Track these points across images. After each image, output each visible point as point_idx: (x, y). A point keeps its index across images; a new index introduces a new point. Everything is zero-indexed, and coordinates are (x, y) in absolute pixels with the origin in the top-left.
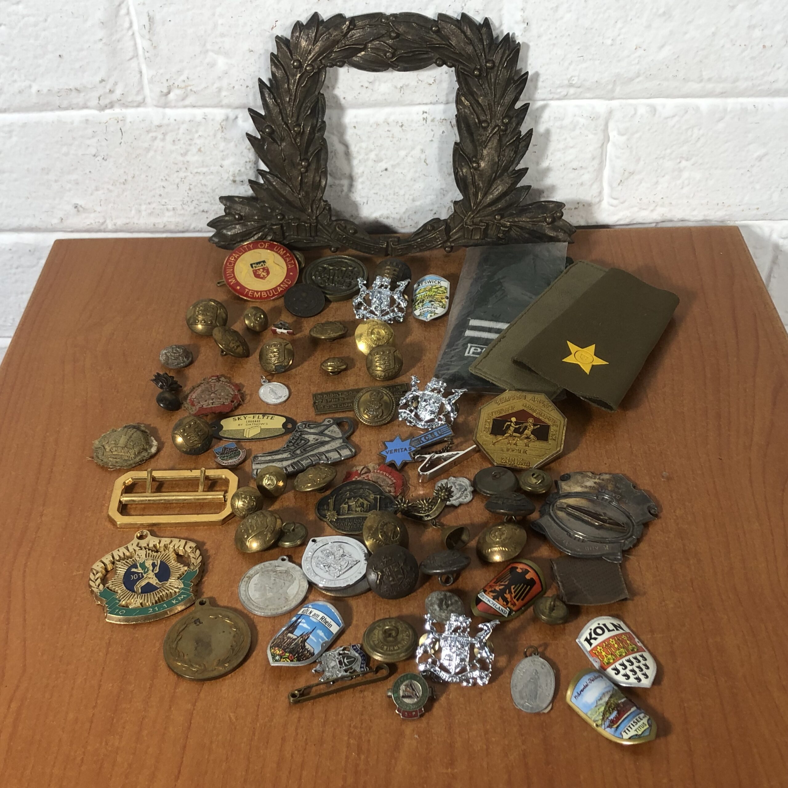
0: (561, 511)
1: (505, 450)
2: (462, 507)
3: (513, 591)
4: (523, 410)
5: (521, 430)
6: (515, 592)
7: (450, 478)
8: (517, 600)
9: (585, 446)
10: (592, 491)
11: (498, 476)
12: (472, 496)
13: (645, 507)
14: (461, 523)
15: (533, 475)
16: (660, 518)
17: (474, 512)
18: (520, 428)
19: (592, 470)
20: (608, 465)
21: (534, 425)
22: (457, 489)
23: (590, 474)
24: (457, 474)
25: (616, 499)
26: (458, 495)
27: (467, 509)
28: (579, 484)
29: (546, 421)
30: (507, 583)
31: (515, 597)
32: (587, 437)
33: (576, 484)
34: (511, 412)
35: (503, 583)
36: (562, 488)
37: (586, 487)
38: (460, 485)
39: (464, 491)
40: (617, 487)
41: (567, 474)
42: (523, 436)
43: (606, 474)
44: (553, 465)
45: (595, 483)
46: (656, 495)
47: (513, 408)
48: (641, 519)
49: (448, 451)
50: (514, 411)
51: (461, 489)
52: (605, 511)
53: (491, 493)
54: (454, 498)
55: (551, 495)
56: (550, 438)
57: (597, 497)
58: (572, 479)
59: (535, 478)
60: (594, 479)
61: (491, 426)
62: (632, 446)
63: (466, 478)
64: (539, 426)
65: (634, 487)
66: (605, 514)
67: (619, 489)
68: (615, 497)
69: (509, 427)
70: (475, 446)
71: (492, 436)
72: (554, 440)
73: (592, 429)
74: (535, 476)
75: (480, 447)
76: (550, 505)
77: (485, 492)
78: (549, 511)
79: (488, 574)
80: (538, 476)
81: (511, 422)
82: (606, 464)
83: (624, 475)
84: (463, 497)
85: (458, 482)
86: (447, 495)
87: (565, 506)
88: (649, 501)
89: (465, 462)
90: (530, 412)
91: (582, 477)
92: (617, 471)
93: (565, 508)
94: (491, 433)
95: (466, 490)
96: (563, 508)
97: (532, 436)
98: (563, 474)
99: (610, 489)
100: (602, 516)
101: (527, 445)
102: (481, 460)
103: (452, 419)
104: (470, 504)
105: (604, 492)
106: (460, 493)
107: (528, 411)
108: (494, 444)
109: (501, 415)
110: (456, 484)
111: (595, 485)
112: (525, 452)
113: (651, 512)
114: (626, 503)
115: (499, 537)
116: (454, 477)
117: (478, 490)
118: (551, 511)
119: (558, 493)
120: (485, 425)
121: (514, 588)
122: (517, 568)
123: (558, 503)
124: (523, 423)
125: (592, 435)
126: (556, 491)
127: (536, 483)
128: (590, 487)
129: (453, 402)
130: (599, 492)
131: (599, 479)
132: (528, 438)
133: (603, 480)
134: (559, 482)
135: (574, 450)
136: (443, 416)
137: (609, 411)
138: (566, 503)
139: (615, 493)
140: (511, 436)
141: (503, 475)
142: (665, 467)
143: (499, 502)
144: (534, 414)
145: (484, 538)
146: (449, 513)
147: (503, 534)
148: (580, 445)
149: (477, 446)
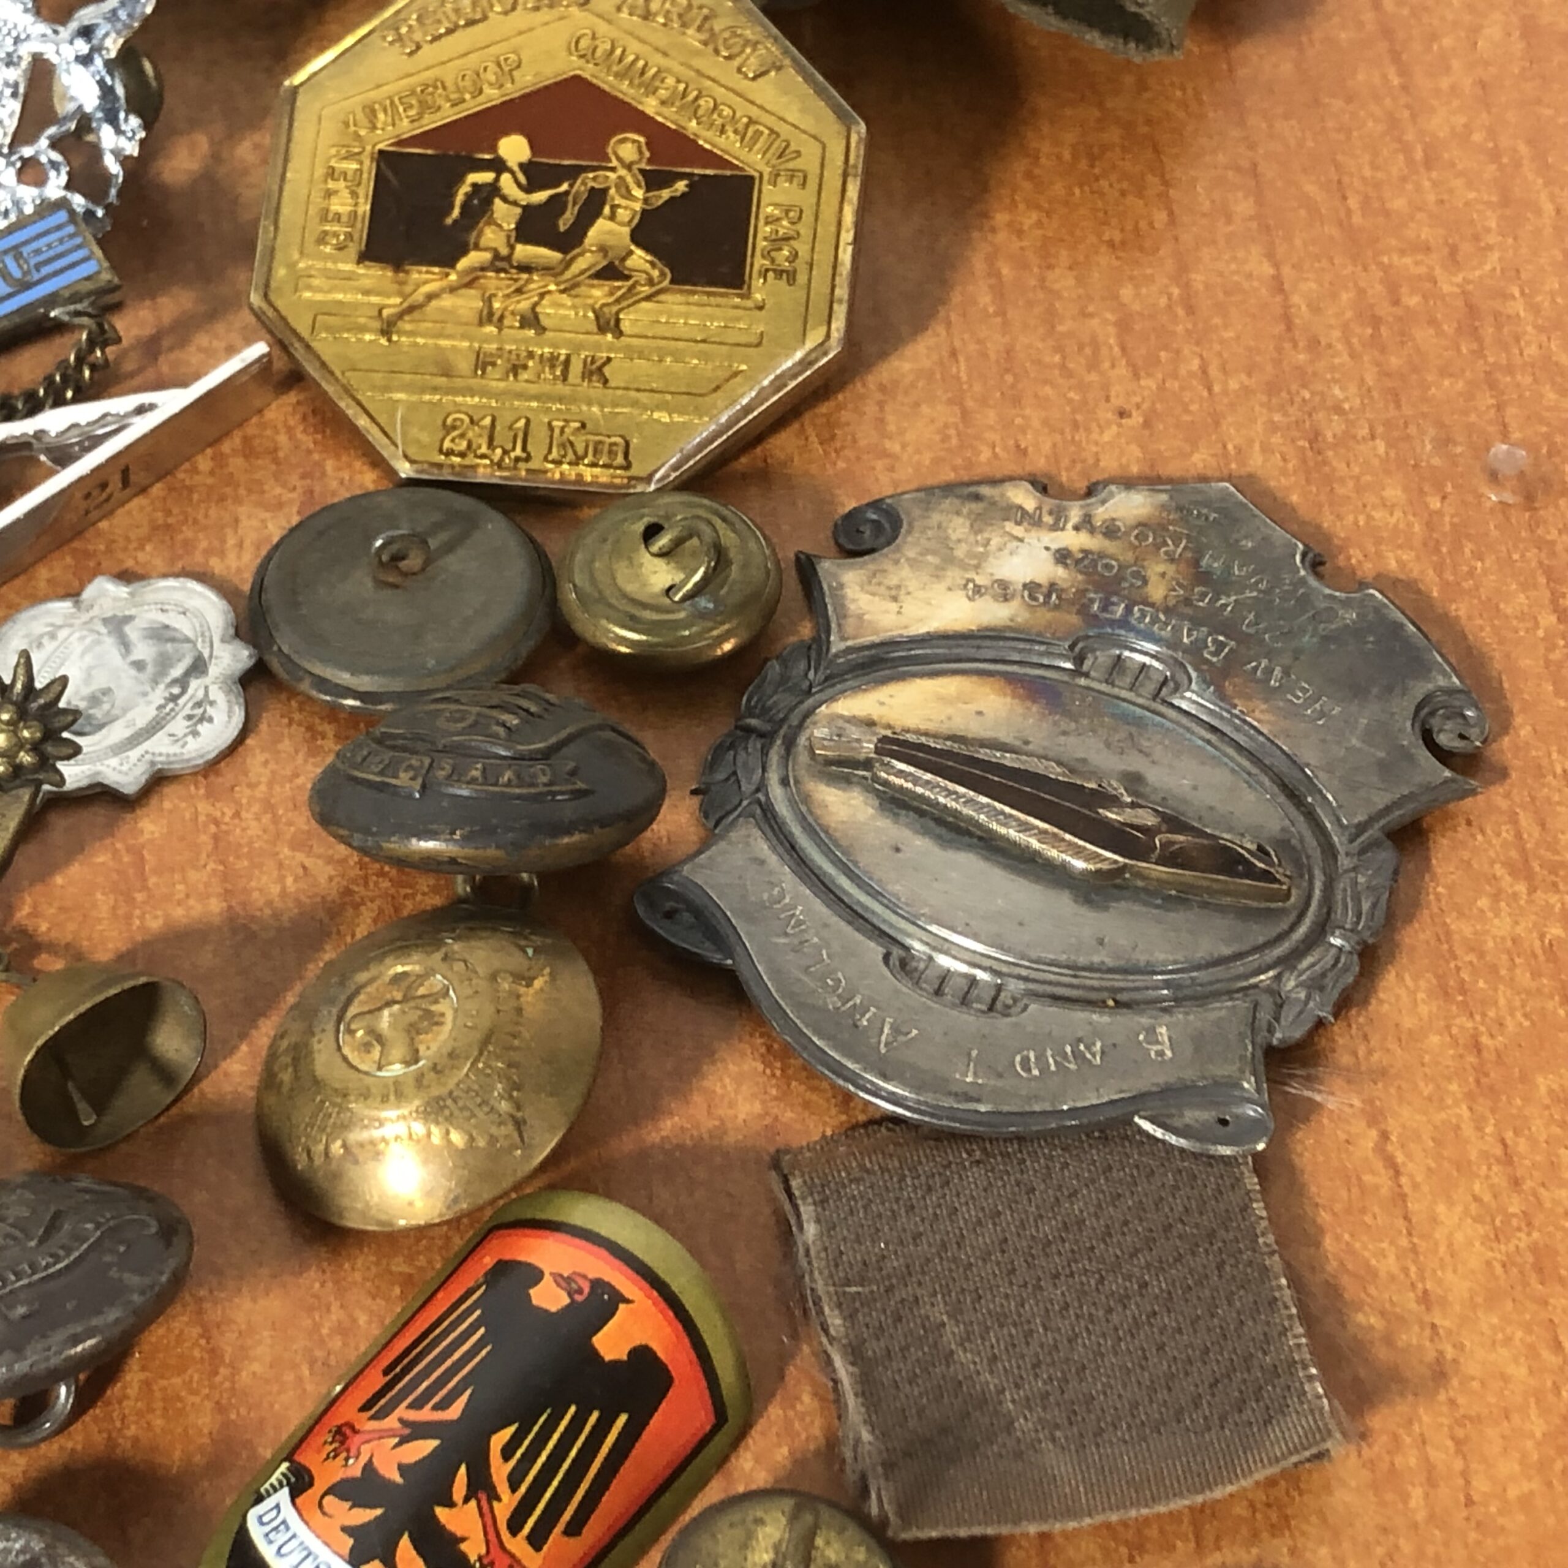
0: (846, 781)
1: (464, 365)
2: (170, 798)
3: (500, 1470)
4: (577, 78)
5: (564, 223)
6: (514, 1483)
7: (89, 593)
8: (537, 1540)
9: (985, 299)
10: (1045, 616)
11: (413, 562)
12: (239, 716)
13: (1403, 709)
14: (155, 924)
15: (652, 532)
16: (1503, 774)
17: (254, 829)
18: (557, 204)
19: (1039, 463)
20: (1137, 419)
21: (653, 180)
22: (139, 665)
23: (1024, 497)
24: (149, 555)
25: (1200, 662)
26: (143, 714)
27: (203, 807)
28: (954, 575)
29: (728, 145)
30: (454, 1412)
31: (515, 1526)
32: (1001, 237)
33: (937, 574)
34: (492, 96)
35: (426, 1414)
36: (843, 615)
37: (1003, 591)
38: (161, 634)
39: (183, 682)
40: (1202, 577)
41: (876, 505)
42: (581, 264)
43: (1129, 483)
44: (783, 444)
45: (1062, 556)
46: (1460, 609)
47: (507, 70)
48: (1381, 800)
49: (83, 395)
50: (512, 90)
51: (164, 663)
52: (1135, 763)
53: (365, 683)
54: (117, 732)
55: (774, 669)
56: (759, 262)
57: (1079, 660)
58: (910, 545)
59: (662, 554)
60: (1055, 528)
61: (365, 208)
62: (1287, 271)
63: (203, 577)
64: (681, 186)
65: (1316, 565)
66: (1134, 781)
67: (1220, 585)
68: (1195, 651)
69: (487, 203)
70: (260, 349)
71: (374, 274)
72: (779, 273)
73: (1029, 176)
74: (663, 541)
75: (299, 353)
76: (767, 737)
77: (322, 684)
78: (762, 787)
79: (336, 1314)
80: (678, 543)
81: (499, 166)
82: (1122, 414)
83: (1247, 483)
84: (179, 726)
85: (149, 616)
86: (36, 747)
87: (869, 747)
88: (1420, 667)
89: (204, 463)
90: (625, 90)
91: (979, 523)
92: (1201, 460)
93: (867, 764)
94: (367, 256)
95: (199, 667)
96: (855, 764)
97: (639, 258)
98: (851, 505)
99: (1157, 591)
100: (1113, 801)
101: (608, 324)
102: (307, 440)
103: (113, 166)
104: (228, 774)
105: (1124, 623)
106: (159, 695)
107: (607, 82)
108: (387, 331)
109: (431, 122)
110: (132, 632)
111: (1060, 573)
112: (596, 371)
113: (1444, 739)
114: (1269, 694)
115: (398, 1051)
116: (125, 577)
117: (275, 665)
118: (777, 793)
119: (820, 642)
120: (329, 194)
121: (507, 1453)
122: (536, 1275)
123: (820, 732)
124: (573, 173)
125: (1030, 219)
126: (806, 630)
127: (669, 591)
128: (1031, 588)
129: (113, 46)
130: (1092, 620)
131: (1086, 524)
132: (611, 272)
133: (1110, 531)
134: (825, 567)
135: (919, 325)
136: (54, 145)
137: (1133, 52)
138: (870, 723)
139: (1196, 623)
140: (500, 263)
141: (449, 548)
142: (1499, 408)
143: (403, 779)
144: (650, 106)
145: (301, 1054)
146: (76, 849)
147: (433, 1020)
148: (956, 297)
149: (280, 344)
